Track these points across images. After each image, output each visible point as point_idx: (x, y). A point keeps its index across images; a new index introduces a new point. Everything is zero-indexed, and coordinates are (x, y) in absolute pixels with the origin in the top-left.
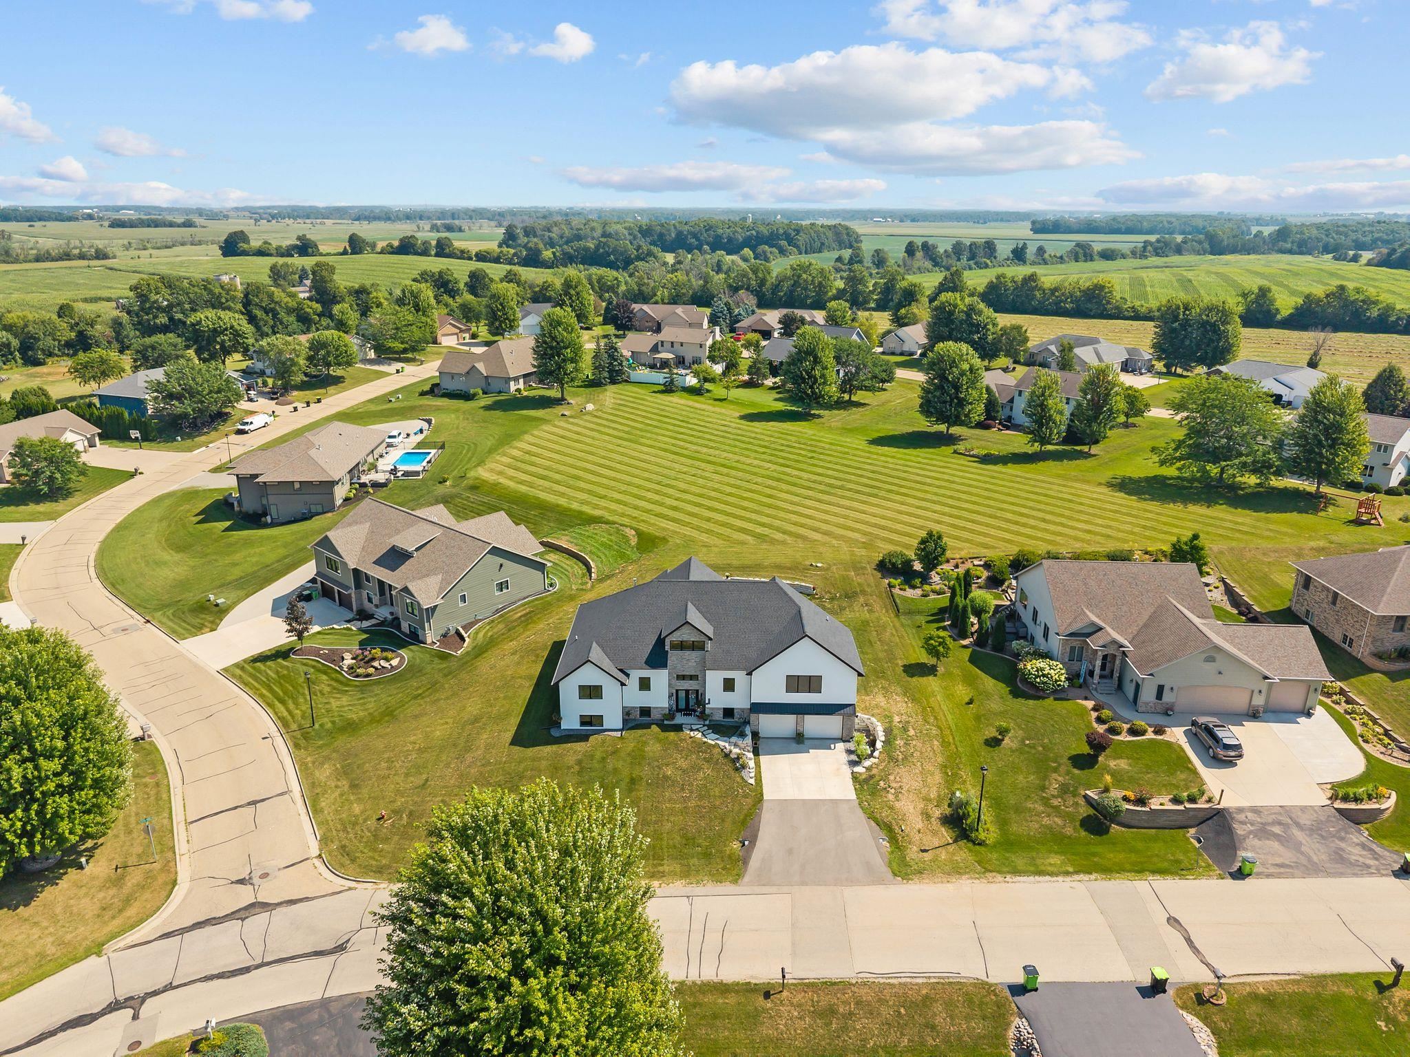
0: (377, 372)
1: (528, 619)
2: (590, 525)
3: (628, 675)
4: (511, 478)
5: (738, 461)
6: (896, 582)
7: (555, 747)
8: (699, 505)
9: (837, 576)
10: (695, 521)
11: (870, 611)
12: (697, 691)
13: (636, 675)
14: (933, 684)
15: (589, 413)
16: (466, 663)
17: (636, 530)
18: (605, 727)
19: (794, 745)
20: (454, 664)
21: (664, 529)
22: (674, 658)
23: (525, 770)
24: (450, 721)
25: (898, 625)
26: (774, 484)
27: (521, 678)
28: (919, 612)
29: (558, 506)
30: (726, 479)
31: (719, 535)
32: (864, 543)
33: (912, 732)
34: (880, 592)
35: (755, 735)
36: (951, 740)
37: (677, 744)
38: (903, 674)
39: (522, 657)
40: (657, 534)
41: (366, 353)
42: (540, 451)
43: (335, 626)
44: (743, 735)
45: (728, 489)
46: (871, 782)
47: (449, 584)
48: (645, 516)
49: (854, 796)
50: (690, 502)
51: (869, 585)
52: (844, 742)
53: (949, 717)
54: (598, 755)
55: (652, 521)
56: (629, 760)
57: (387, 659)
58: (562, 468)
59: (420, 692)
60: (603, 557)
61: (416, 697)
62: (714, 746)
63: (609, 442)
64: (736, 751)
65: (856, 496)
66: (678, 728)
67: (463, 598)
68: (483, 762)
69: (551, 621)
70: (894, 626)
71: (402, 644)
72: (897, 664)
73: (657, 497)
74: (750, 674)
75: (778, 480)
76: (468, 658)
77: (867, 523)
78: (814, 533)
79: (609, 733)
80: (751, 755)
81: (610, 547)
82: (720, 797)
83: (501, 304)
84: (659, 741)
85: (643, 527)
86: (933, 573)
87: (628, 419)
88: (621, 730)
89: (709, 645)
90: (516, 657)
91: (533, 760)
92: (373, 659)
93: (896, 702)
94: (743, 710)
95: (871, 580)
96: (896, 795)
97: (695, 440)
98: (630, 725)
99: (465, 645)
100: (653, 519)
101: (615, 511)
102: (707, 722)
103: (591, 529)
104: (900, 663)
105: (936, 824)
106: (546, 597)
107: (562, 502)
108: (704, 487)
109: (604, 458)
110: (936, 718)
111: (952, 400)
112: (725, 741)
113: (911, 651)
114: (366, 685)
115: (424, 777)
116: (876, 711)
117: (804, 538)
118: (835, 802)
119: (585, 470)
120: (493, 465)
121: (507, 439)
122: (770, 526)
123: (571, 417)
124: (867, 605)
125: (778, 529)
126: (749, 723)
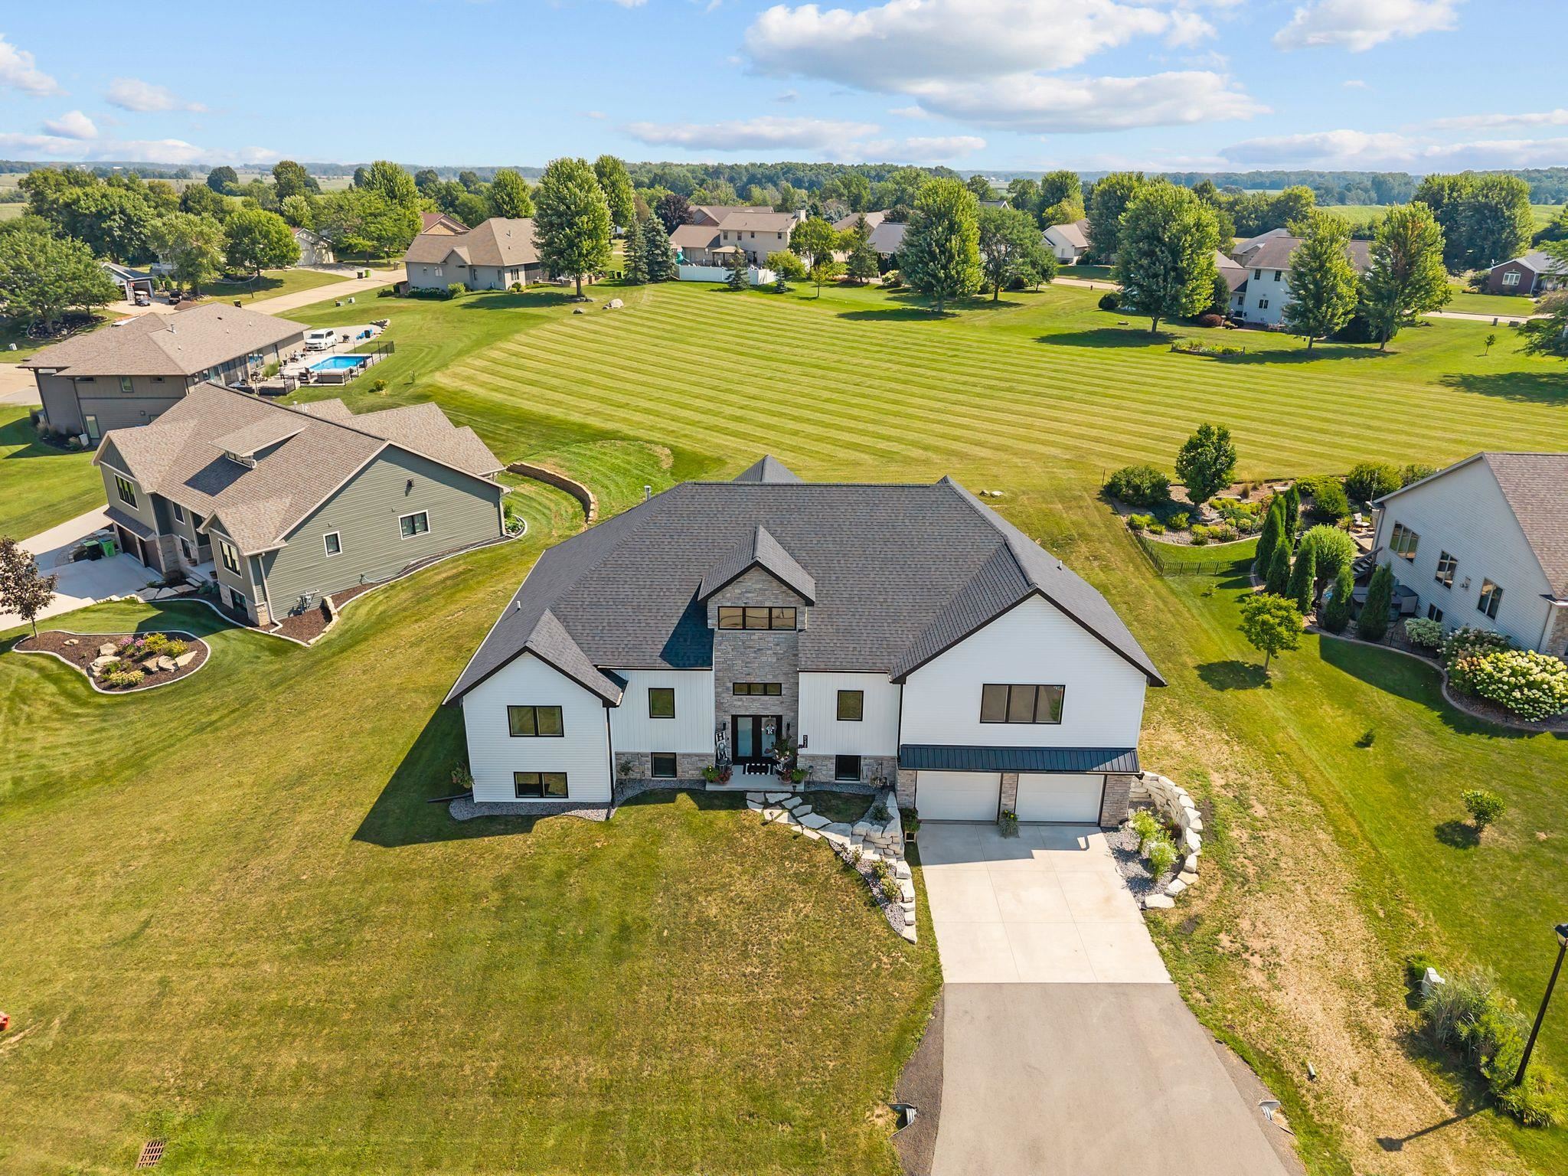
0: (331, 276)
1: (459, 582)
2: (595, 441)
3: (622, 684)
4: (483, 385)
5: (839, 361)
6: (1144, 519)
7: (452, 846)
8: (781, 415)
9: (1031, 510)
10: (772, 435)
11: (1105, 568)
12: (779, 718)
13: (641, 683)
14: (1269, 702)
15: (616, 310)
16: (321, 661)
17: (672, 449)
18: (572, 798)
19: (994, 839)
20: (295, 662)
21: (718, 446)
22: (726, 646)
23: (375, 901)
24: (248, 780)
25: (1164, 592)
26: (900, 387)
27: (416, 691)
28: (1199, 570)
29: (548, 418)
30: (824, 383)
31: (811, 453)
32: (1067, 460)
33: (1260, 811)
34: (1116, 537)
35: (909, 816)
36: (1355, 830)
37: (730, 840)
38: (1203, 685)
39: (430, 651)
40: (708, 454)
41: (320, 255)
42: (534, 352)
43: (115, 598)
44: (881, 818)
45: (826, 394)
46: (1197, 935)
47: (301, 512)
48: (689, 430)
49: (1165, 977)
50: (763, 411)
51: (1093, 525)
52: (1105, 830)
53: (1332, 775)
54: (549, 866)
55: (700, 436)
56: (619, 879)
57: (171, 655)
58: (563, 371)
59: (214, 717)
60: (612, 487)
61: (202, 729)
62: (817, 845)
63: (640, 342)
64: (870, 856)
65: (1038, 399)
66: (737, 801)
67: (333, 541)
68: (285, 879)
69: (500, 586)
70: (1156, 593)
71: (212, 624)
72: (1184, 665)
73: (710, 405)
74: (900, 680)
75: (905, 382)
76: (326, 653)
77: (1066, 434)
78: (978, 448)
79: (582, 813)
80: (903, 867)
81: (626, 473)
82: (837, 976)
83: (509, 195)
84: (692, 831)
85: (685, 445)
86: (1204, 506)
87: (671, 317)
88: (611, 805)
89: (806, 618)
90: (418, 652)
91: (397, 876)
92: (151, 654)
93: (1208, 744)
94: (879, 761)
95: (1096, 517)
96: (1271, 969)
97: (770, 339)
98: (630, 793)
99: (327, 629)
100: (701, 434)
101: (639, 423)
102: (801, 788)
103: (596, 448)
104: (1191, 662)
105: (1395, 1060)
106: (502, 547)
107: (558, 413)
108: (786, 392)
109: (630, 359)
110: (1301, 777)
111: (1167, 273)
112: (843, 833)
113: (1204, 640)
114: (117, 704)
115: (144, 914)
116: (1167, 762)
117: (962, 456)
118: (1120, 990)
119: (599, 373)
120: (459, 370)
121: (489, 339)
122: (899, 440)
123: (588, 315)
124: (1096, 558)
125: (914, 444)
126: (893, 788)
